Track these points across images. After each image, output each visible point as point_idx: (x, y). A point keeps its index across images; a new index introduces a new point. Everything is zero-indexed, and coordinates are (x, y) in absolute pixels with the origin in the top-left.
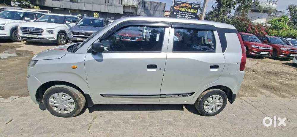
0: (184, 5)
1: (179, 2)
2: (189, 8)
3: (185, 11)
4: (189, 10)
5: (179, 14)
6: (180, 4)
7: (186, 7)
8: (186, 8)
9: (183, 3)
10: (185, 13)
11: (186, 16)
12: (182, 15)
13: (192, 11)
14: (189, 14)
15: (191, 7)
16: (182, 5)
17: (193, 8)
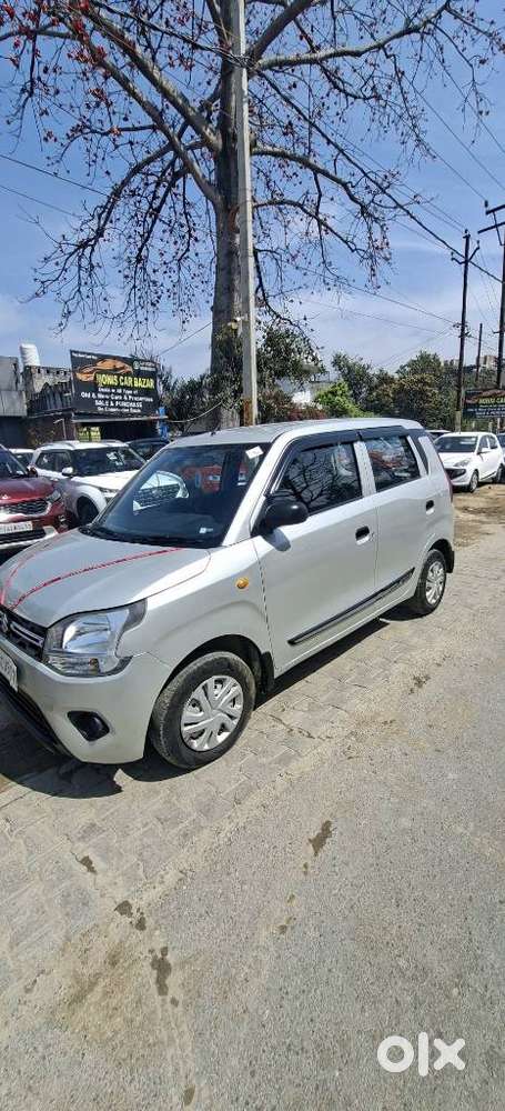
0: (108, 365)
1: (89, 354)
2: (128, 374)
3: (119, 386)
4: (128, 381)
5: (100, 396)
6: (94, 363)
7: (114, 371)
8: (119, 375)
9: (103, 358)
10: (119, 391)
11: (123, 400)
12: (110, 400)
13: (138, 383)
14: (133, 395)
15: (130, 369)
16: (100, 365)
17: (139, 374)
